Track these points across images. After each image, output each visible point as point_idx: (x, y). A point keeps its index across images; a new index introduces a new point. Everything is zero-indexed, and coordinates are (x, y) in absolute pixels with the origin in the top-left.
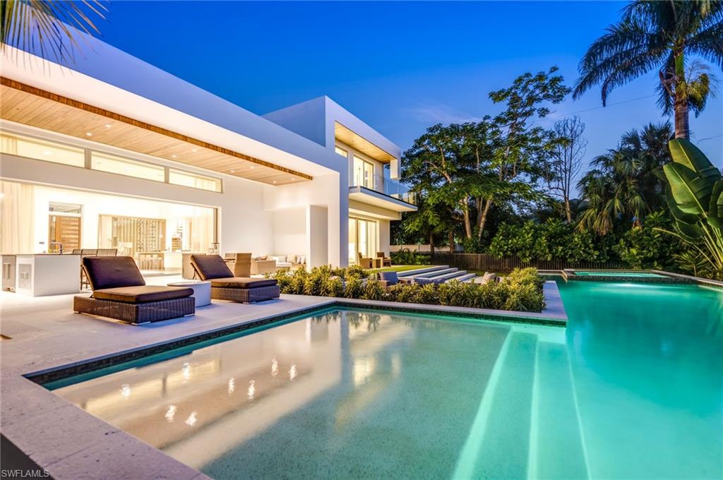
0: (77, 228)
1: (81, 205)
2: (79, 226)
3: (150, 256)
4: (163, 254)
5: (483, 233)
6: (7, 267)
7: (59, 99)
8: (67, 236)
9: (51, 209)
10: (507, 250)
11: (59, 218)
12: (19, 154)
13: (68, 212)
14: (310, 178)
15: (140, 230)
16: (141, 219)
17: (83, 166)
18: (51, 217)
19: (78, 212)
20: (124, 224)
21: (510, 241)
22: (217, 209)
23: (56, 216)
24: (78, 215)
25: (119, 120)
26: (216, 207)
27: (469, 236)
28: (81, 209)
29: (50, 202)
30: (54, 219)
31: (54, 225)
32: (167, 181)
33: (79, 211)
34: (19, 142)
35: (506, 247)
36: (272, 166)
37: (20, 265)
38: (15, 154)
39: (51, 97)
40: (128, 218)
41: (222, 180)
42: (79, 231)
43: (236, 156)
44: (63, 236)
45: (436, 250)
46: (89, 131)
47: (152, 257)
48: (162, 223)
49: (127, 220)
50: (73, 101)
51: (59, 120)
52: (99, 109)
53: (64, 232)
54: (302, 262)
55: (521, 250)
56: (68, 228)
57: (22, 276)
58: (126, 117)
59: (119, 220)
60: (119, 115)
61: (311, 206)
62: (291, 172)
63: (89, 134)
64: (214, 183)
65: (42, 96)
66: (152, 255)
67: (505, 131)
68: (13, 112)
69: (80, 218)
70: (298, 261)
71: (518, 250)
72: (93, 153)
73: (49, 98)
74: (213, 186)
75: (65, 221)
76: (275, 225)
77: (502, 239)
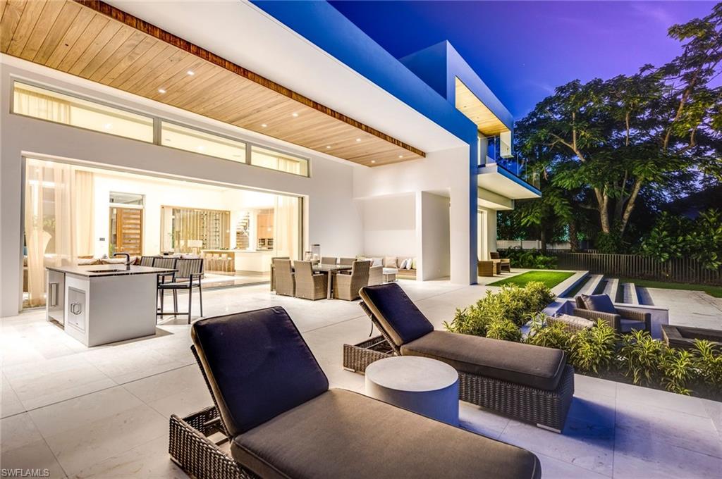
0: (139, 222)
1: (143, 196)
2: (141, 219)
3: (217, 255)
4: (234, 253)
5: (627, 226)
6: (54, 287)
7: (125, 18)
8: (127, 231)
9: (112, 201)
10: (676, 250)
11: (120, 210)
12: (73, 124)
13: (128, 203)
14: (423, 154)
15: (203, 223)
16: (204, 210)
17: (152, 142)
18: (112, 209)
19: (139, 204)
20: (187, 215)
21: (681, 238)
22: (302, 198)
23: (117, 208)
24: (140, 207)
25: (207, 59)
26: (302, 195)
27: (606, 230)
28: (142, 200)
29: (111, 192)
30: (115, 211)
31: (114, 217)
32: (248, 162)
33: (140, 202)
34: (73, 108)
35: (674, 247)
36: (384, 136)
37: (70, 289)
38: (68, 123)
39: (114, 14)
40: (191, 210)
41: (308, 161)
42: (141, 225)
43: (347, 122)
44: (124, 231)
45: (549, 247)
46: (162, 85)
47: (220, 256)
48: (225, 215)
49: (190, 211)
50: (145, 23)
51: (124, 65)
52: (180, 39)
53: (124, 226)
54: (408, 267)
55: (700, 250)
56: (128, 221)
57: (72, 306)
58: (216, 56)
59: (181, 212)
60: (207, 52)
61: (422, 192)
62: (405, 146)
63: (162, 91)
64: (298, 164)
65: (100, 11)
66: (220, 254)
67: (676, 84)
68: (62, 50)
69: (141, 211)
70: (402, 266)
71: (693, 250)
72: (164, 124)
73: (110, 14)
74: (296, 169)
75: (126, 213)
76: (365, 218)
77: (667, 236)
